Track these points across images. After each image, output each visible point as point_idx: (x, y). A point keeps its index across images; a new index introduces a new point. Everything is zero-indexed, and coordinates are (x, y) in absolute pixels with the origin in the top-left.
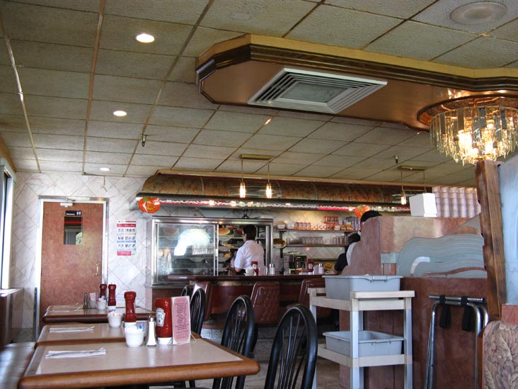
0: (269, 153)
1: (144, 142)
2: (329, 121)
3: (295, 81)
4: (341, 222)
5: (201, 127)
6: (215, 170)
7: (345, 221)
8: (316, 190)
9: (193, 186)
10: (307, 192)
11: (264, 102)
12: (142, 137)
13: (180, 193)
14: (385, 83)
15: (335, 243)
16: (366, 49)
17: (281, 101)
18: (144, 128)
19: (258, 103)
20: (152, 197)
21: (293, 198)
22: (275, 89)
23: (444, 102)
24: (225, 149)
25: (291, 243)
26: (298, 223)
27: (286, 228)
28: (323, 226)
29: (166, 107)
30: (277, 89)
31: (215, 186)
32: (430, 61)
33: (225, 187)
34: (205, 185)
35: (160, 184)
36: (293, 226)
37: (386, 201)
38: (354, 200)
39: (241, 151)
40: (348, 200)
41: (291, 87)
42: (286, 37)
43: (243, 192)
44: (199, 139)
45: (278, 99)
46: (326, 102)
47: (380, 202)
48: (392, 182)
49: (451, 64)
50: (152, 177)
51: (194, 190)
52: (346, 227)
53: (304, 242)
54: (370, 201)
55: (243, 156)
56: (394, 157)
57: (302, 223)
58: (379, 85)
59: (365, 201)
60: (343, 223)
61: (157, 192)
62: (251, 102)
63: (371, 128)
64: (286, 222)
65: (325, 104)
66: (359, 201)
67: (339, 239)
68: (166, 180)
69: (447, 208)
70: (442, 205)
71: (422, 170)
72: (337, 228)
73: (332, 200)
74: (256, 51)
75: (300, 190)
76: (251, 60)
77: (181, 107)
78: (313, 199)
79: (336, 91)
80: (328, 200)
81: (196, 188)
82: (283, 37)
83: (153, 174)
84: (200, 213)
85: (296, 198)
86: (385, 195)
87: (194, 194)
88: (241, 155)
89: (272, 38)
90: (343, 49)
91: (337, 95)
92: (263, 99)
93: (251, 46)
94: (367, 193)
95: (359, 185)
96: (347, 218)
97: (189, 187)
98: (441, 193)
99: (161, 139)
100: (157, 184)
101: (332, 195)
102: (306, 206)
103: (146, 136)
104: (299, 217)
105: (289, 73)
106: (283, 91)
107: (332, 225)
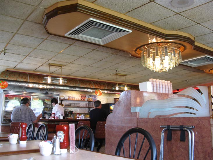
0: (62, 64)
1: (5, 53)
2: (95, 50)
3: (93, 25)
4: (87, 97)
5: (35, 48)
6: (34, 71)
7: (89, 97)
8: (79, 82)
9: (24, 77)
10: (75, 83)
11: (73, 35)
12: (4, 50)
13: (18, 80)
14: (131, 31)
15: (85, 106)
16: (127, 14)
17: (81, 36)
18: (6, 46)
19: (70, 36)
20: (4, 81)
21: (69, 85)
22: (81, 29)
23: (147, 45)
24: (43, 60)
25: (66, 106)
26: (69, 97)
27: (64, 99)
28: (80, 99)
29: (21, 35)
30: (82, 29)
31: (34, 78)
32: (150, 24)
33: (39, 78)
34: (30, 77)
35: (8, 75)
36: (67, 98)
37: (108, 89)
38: (95, 87)
39: (50, 62)
40: (92, 87)
41: (88, 29)
42: (94, 3)
43: (49, 80)
44: (32, 54)
45: (80, 35)
46: (101, 39)
47: (105, 89)
48: (110, 81)
49: (158, 26)
50: (3, 72)
51: (24, 79)
52: (89, 99)
53: (71, 105)
54: (101, 88)
55: (50, 64)
56: (116, 69)
57: (71, 97)
58: (129, 32)
59: (99, 88)
60: (88, 98)
61: (6, 79)
62: (66, 35)
63: (112, 54)
64: (64, 96)
65: (100, 40)
66: (97, 88)
67: (86, 105)
68: (11, 74)
69: (155, 88)
70: (153, 87)
71: (125, 76)
72: (86, 99)
73: (85, 87)
74: (81, 7)
75: (72, 82)
76: (77, 11)
77: (29, 36)
78: (78, 86)
79: (108, 33)
80: (84, 87)
81: (25, 78)
82: (92, 3)
83: (3, 71)
84: (25, 90)
85: (70, 85)
86: (107, 86)
87: (24, 81)
88: (49, 64)
89: (87, 2)
90: (117, 13)
91: (108, 35)
92: (73, 34)
93: (78, 5)
94: (100, 85)
95: (96, 81)
96: (90, 96)
97: (22, 77)
98: (153, 82)
99: (14, 52)
100: (6, 75)
101: (86, 85)
102: (75, 89)
103: (6, 50)
104: (69, 94)
105: (91, 21)
106: (85, 30)
107: (83, 98)
